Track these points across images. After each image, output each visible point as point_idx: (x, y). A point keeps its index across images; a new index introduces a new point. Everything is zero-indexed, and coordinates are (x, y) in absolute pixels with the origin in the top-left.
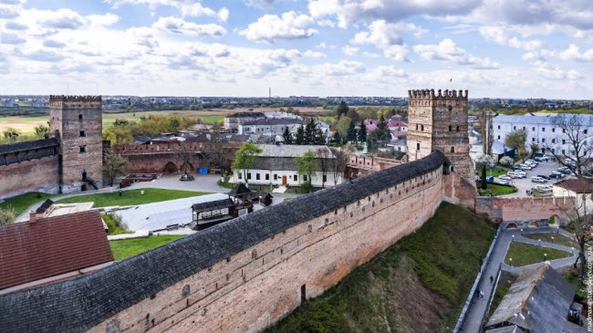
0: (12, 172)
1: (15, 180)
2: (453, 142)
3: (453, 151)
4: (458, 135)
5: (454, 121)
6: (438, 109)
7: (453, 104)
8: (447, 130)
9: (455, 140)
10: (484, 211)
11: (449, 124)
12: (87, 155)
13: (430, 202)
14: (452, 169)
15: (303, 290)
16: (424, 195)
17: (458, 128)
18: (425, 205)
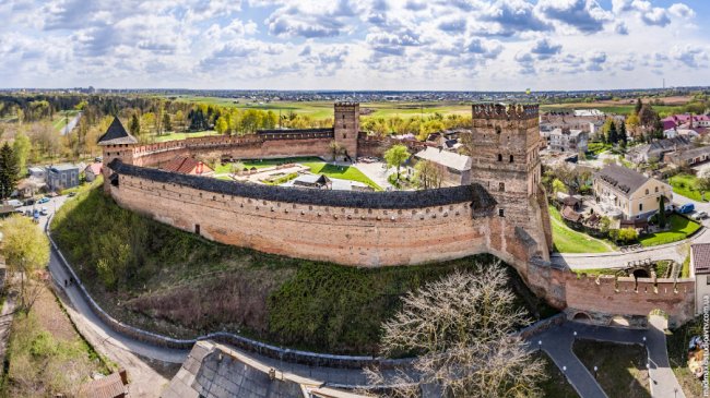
0: (303, 144)
1: (305, 148)
2: (503, 177)
3: (502, 188)
4: (511, 167)
5: (505, 148)
6: (480, 131)
7: (503, 124)
8: (495, 159)
9: (505, 174)
10: (540, 284)
11: (497, 151)
12: (347, 140)
13: (402, 246)
14: (501, 212)
15: (198, 227)
16: (380, 233)
17: (512, 157)
18: (386, 247)
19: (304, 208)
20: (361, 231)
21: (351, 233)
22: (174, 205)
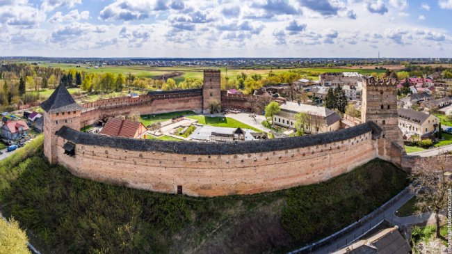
2: (384, 117)
3: (384, 122)
4: (389, 111)
5: (385, 102)
6: (371, 93)
7: (384, 89)
8: (380, 108)
9: (386, 115)
11: (381, 104)
12: (213, 97)
13: (343, 162)
14: (384, 135)
15: (180, 188)
16: (331, 158)
17: (389, 106)
18: (335, 165)
19: (281, 153)
20: (320, 160)
21: (314, 162)
22: (153, 171)
